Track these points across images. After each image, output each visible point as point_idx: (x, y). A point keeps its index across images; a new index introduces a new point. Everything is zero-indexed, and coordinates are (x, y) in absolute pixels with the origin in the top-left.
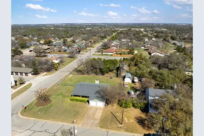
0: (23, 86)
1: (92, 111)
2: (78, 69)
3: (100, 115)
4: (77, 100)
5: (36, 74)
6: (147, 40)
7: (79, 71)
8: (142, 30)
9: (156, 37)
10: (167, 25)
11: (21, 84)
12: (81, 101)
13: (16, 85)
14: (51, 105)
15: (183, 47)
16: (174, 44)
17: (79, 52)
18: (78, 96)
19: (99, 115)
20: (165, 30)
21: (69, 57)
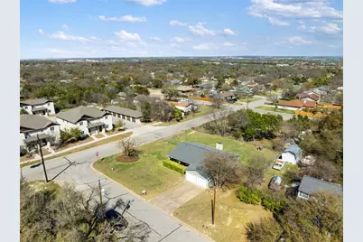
0: (121, 133)
1: (183, 188)
2: (211, 125)
3: (191, 197)
4: (171, 167)
5: (146, 122)
7: (210, 128)
11: (120, 130)
12: (176, 169)
13: (113, 130)
14: (134, 164)
18: (176, 161)
19: (188, 197)
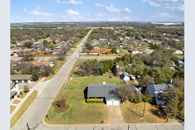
0: (29, 94)
1: (111, 110)
2: (74, 71)
3: (121, 112)
4: (94, 102)
6: (122, 39)
7: (76, 73)
8: (112, 28)
9: (128, 35)
10: (131, 23)
11: (25, 92)
12: (97, 102)
13: (21, 93)
14: (71, 110)
15: (154, 43)
16: (146, 41)
17: (65, 53)
18: (94, 98)
20: (132, 28)
21: (59, 59)
